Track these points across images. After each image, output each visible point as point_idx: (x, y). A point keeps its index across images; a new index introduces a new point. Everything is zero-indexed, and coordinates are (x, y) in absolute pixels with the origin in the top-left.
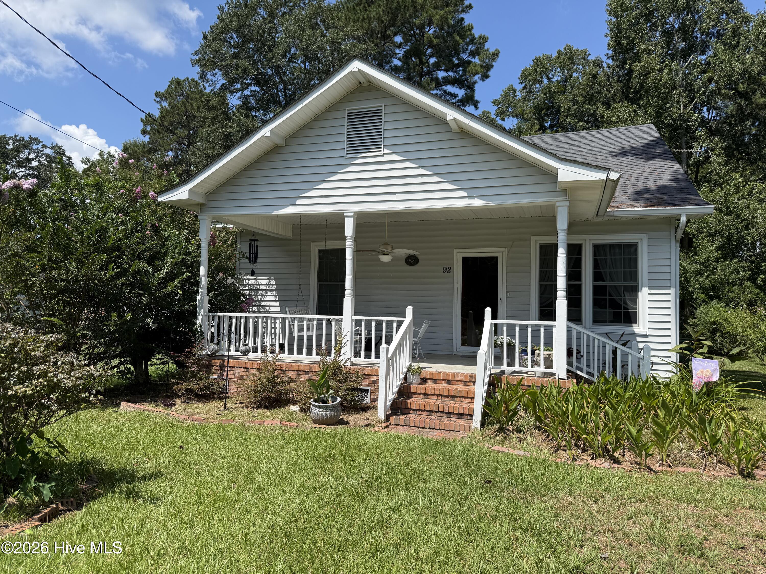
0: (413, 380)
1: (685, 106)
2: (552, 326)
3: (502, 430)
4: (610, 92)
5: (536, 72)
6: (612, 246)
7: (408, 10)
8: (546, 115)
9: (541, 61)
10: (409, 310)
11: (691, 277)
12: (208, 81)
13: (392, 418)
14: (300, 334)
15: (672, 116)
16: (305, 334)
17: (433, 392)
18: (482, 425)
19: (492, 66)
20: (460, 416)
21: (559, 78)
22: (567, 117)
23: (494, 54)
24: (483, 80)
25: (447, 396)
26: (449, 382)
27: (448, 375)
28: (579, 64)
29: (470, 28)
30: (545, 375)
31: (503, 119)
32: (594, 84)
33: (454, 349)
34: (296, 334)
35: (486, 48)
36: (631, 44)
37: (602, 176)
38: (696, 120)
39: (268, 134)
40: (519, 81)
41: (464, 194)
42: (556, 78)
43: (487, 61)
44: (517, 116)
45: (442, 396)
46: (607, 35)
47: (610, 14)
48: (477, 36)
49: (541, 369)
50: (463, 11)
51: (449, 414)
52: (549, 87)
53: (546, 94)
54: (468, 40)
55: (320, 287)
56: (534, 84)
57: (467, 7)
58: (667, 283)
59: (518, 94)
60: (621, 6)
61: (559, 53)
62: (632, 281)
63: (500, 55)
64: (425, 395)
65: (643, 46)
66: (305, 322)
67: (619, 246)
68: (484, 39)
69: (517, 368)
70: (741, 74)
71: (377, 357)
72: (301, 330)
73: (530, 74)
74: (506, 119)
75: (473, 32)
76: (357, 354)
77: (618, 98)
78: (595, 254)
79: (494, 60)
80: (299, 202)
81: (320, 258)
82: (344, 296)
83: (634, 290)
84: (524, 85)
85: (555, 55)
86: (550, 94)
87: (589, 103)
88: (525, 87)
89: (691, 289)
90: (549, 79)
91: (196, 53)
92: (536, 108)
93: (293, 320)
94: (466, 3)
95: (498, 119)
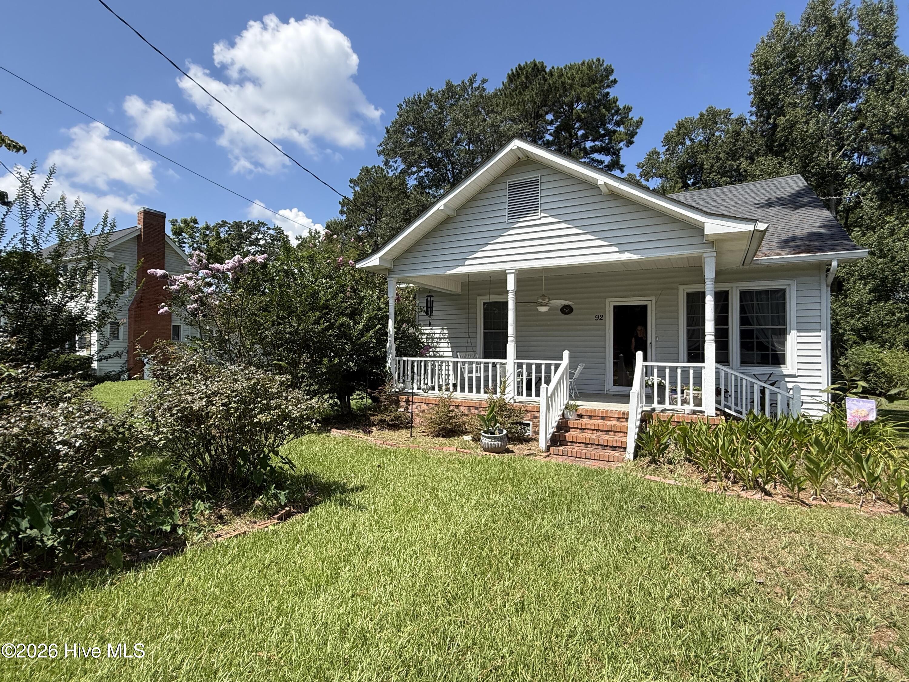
0: (571, 416)
1: (834, 155)
2: (701, 368)
3: (654, 461)
4: (754, 147)
5: (679, 134)
6: (759, 293)
7: (558, 90)
8: (689, 173)
9: (683, 124)
10: (566, 354)
11: (842, 319)
12: (391, 167)
13: (552, 449)
14: (470, 375)
15: (819, 165)
16: (474, 375)
17: (588, 427)
18: (635, 457)
19: (637, 133)
20: (614, 448)
21: (702, 138)
22: (710, 173)
23: (637, 122)
24: (628, 146)
25: (602, 431)
26: (603, 418)
27: (602, 412)
28: (721, 124)
29: (615, 101)
30: (694, 412)
31: (647, 180)
32: (737, 140)
33: (607, 388)
34: (466, 375)
35: (630, 117)
36: (776, 99)
37: (750, 227)
38: (846, 167)
39: (442, 208)
40: (662, 144)
41: (615, 249)
42: (698, 139)
43: (631, 129)
44: (660, 176)
45: (597, 430)
46: (750, 93)
47: (753, 73)
48: (621, 107)
49: (691, 407)
50: (609, 86)
51: (603, 446)
52: (692, 148)
53: (688, 154)
54: (613, 111)
55: (485, 335)
56: (677, 145)
57: (612, 82)
58: (817, 326)
59: (662, 156)
60: (765, 64)
61: (702, 115)
62: (779, 324)
63: (643, 122)
64: (581, 429)
65: (788, 100)
66: (474, 365)
67: (767, 292)
68: (628, 109)
69: (667, 406)
70: (895, 118)
71: (538, 395)
72: (470, 372)
73: (673, 136)
74: (650, 179)
75: (618, 103)
76: (520, 393)
77: (762, 152)
78: (741, 301)
79: (638, 127)
80: (467, 263)
81: (485, 310)
82: (507, 342)
83: (783, 333)
84: (667, 147)
85: (697, 117)
86: (693, 153)
87: (732, 159)
88: (668, 150)
89: (841, 331)
90: (691, 140)
91: (381, 144)
92: (679, 167)
93: (464, 363)
94: (611, 78)
95: (642, 180)
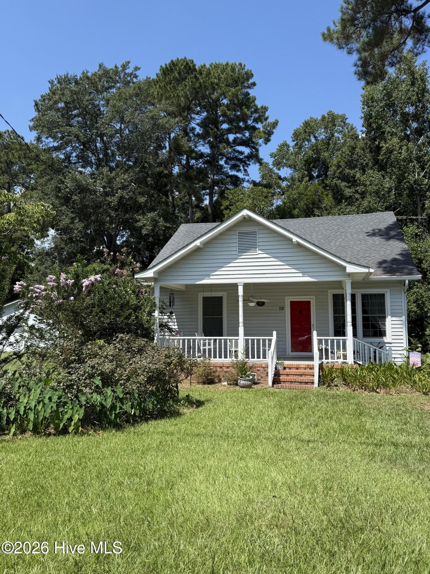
0: (280, 368)
1: (419, 175)
2: (345, 339)
3: (329, 386)
4: (365, 160)
5: (306, 132)
6: (371, 295)
7: (208, 89)
8: (314, 167)
9: (309, 124)
10: (275, 333)
13: (275, 385)
17: (291, 373)
18: (319, 386)
19: (273, 133)
20: (306, 383)
21: (324, 137)
23: (274, 123)
24: (266, 144)
25: (298, 375)
26: (297, 368)
27: (297, 365)
28: (339, 126)
29: (254, 99)
30: (343, 363)
31: (279, 169)
33: (287, 354)
35: (266, 115)
37: (366, 270)
38: (426, 185)
39: (199, 244)
40: (292, 140)
42: (321, 137)
43: (268, 128)
44: (290, 166)
45: (296, 375)
46: (362, 118)
47: (363, 104)
48: (259, 106)
49: (341, 360)
50: (249, 87)
51: (301, 383)
52: (316, 145)
53: (313, 151)
54: (253, 110)
55: (204, 320)
56: (304, 141)
57: (252, 84)
58: (400, 315)
59: (291, 148)
61: (324, 117)
62: (382, 314)
63: (279, 124)
64: (287, 375)
65: (388, 129)
67: (375, 295)
68: (265, 109)
69: (330, 360)
73: (300, 133)
74: (281, 169)
75: (256, 102)
78: (362, 300)
79: (274, 128)
81: (204, 302)
82: (239, 326)
83: (384, 318)
84: (295, 142)
85: (320, 118)
86: (316, 149)
88: (296, 144)
90: (315, 137)
91: (33, 120)
92: (306, 161)
94: (251, 81)
95: (275, 169)
